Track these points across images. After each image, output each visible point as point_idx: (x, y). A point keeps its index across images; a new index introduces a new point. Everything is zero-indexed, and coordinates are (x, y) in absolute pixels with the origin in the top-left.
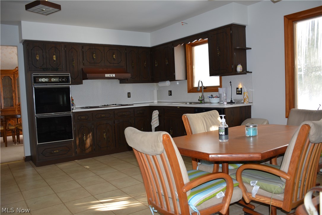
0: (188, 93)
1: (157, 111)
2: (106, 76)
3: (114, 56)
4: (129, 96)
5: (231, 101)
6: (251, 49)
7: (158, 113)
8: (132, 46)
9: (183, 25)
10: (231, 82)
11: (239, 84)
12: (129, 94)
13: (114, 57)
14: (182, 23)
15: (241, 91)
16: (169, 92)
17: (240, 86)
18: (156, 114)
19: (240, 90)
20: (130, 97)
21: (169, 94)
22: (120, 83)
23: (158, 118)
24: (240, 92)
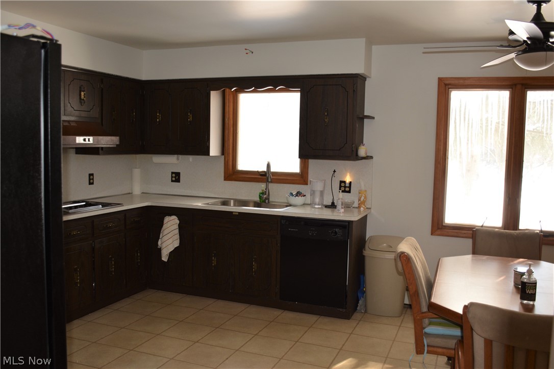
0: (225, 180)
1: (174, 217)
2: (77, 142)
3: (82, 93)
4: (91, 181)
5: (333, 203)
6: (373, 118)
7: (178, 222)
8: (112, 75)
9: (247, 53)
10: (335, 171)
11: (346, 175)
12: (91, 177)
13: (82, 97)
14: (246, 49)
15: (350, 187)
16: (174, 175)
17: (348, 179)
18: (171, 225)
19: (347, 185)
20: (93, 183)
21: (174, 179)
22: (76, 153)
23: (177, 231)
24: (347, 189)
